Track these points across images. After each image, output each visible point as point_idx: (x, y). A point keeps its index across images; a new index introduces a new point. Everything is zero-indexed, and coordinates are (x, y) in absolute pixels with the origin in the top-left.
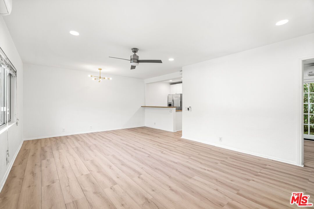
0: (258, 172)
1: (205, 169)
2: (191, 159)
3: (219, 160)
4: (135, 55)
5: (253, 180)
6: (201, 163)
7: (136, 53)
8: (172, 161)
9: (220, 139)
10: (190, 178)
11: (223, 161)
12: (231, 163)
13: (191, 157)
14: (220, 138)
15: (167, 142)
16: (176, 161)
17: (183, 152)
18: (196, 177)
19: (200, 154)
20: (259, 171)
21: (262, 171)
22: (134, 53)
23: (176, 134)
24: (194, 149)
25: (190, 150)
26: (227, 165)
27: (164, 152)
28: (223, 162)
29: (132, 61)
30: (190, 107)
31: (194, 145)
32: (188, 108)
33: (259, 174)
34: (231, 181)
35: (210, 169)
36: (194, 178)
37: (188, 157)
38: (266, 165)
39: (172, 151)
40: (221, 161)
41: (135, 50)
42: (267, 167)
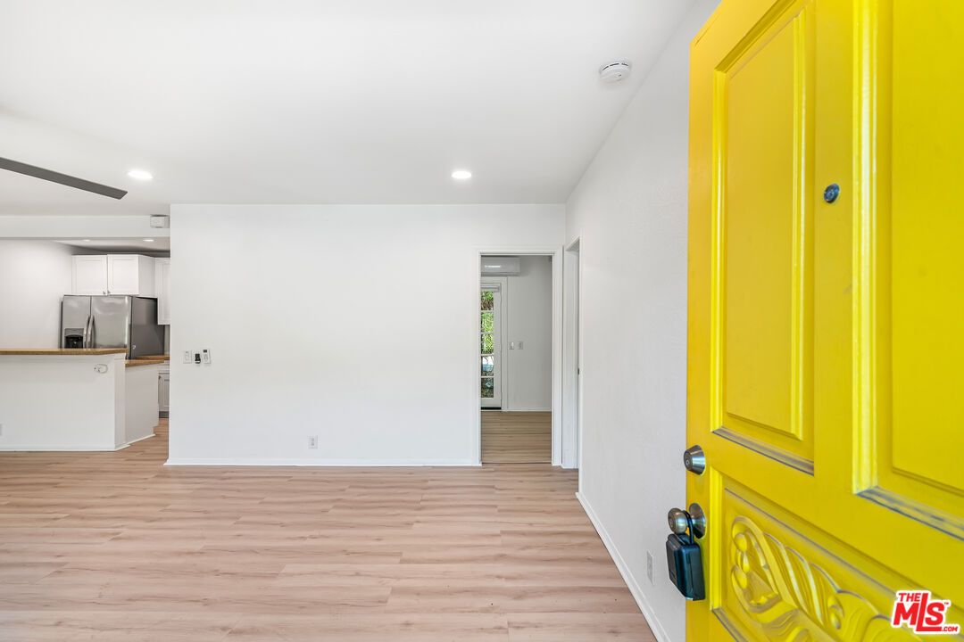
0: (418, 502)
1: (303, 538)
2: (244, 522)
3: (325, 501)
5: (418, 522)
6: (282, 525)
8: (179, 554)
9: (313, 443)
10: (274, 576)
11: (339, 500)
12: (357, 498)
13: (241, 519)
14: (313, 440)
15: (111, 495)
16: (197, 546)
17: (205, 512)
18: (289, 568)
19: (266, 500)
20: (419, 498)
21: (425, 497)
23: (134, 456)
24: (239, 491)
25: (224, 497)
26: (351, 508)
27: (125, 532)
28: (337, 504)
30: (205, 351)
31: (230, 478)
32: (198, 358)
33: (422, 503)
34: (378, 540)
35: (315, 533)
36: (283, 571)
37: (230, 523)
38: (426, 481)
39: (160, 519)
40: (333, 501)
42: (430, 483)
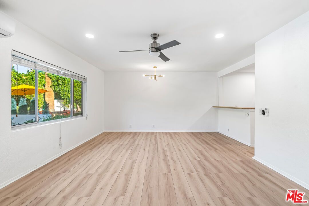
4: (155, 42)
7: (156, 41)
22: (154, 41)
29: (150, 51)
30: (266, 109)
41: (155, 36)
